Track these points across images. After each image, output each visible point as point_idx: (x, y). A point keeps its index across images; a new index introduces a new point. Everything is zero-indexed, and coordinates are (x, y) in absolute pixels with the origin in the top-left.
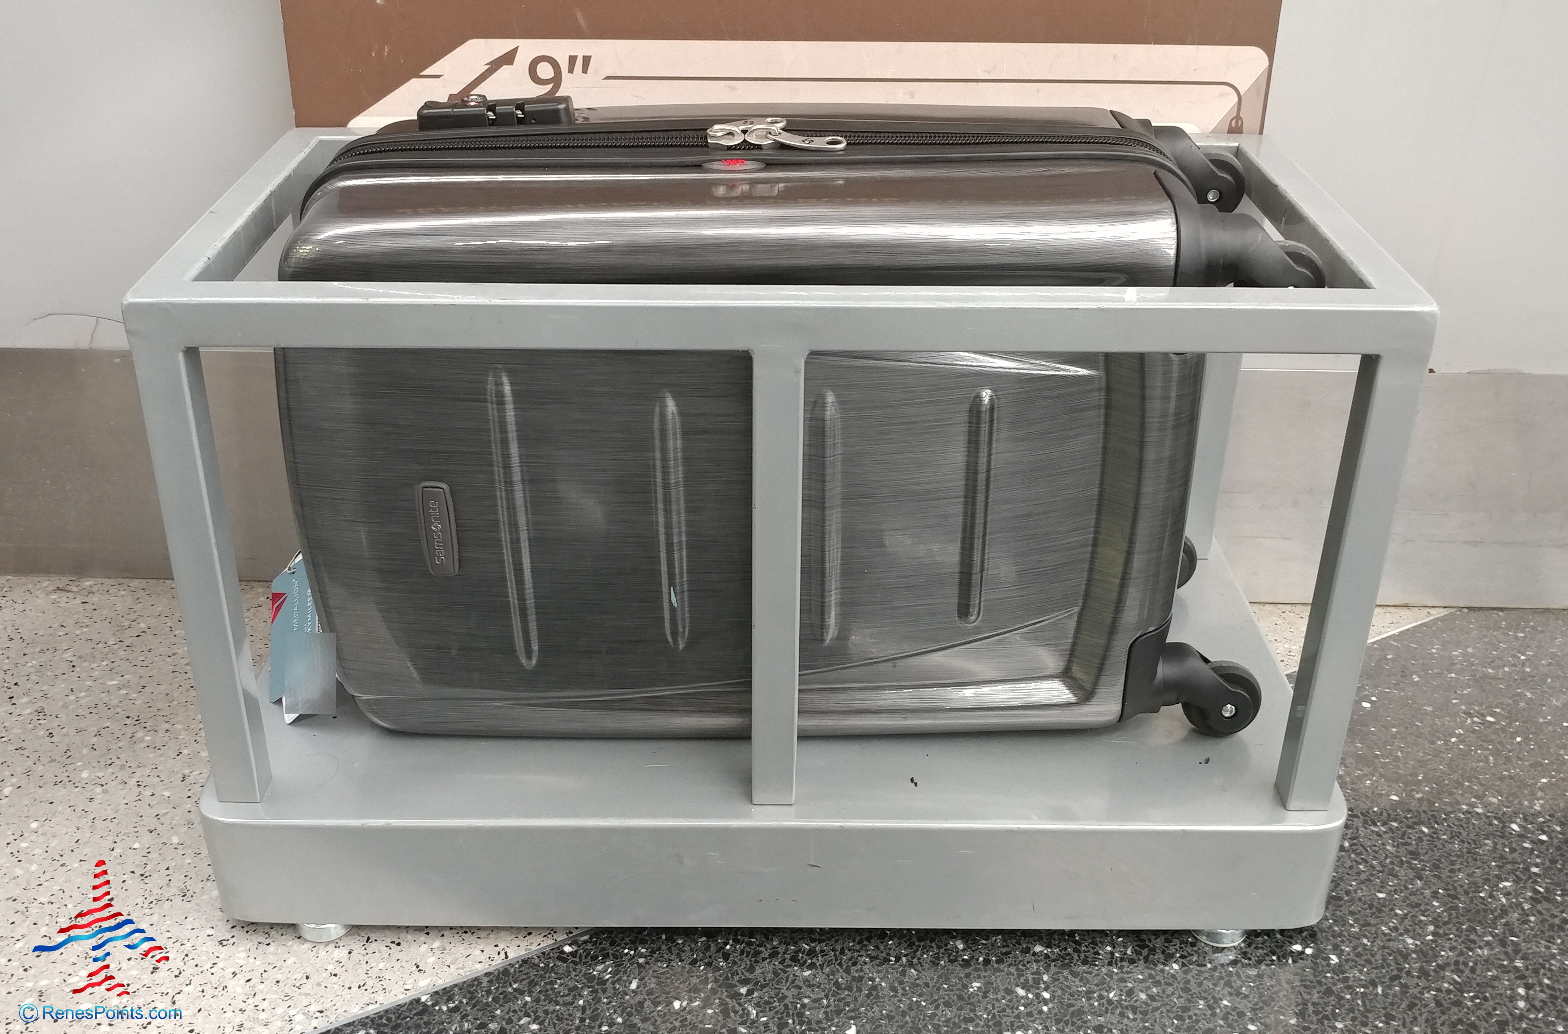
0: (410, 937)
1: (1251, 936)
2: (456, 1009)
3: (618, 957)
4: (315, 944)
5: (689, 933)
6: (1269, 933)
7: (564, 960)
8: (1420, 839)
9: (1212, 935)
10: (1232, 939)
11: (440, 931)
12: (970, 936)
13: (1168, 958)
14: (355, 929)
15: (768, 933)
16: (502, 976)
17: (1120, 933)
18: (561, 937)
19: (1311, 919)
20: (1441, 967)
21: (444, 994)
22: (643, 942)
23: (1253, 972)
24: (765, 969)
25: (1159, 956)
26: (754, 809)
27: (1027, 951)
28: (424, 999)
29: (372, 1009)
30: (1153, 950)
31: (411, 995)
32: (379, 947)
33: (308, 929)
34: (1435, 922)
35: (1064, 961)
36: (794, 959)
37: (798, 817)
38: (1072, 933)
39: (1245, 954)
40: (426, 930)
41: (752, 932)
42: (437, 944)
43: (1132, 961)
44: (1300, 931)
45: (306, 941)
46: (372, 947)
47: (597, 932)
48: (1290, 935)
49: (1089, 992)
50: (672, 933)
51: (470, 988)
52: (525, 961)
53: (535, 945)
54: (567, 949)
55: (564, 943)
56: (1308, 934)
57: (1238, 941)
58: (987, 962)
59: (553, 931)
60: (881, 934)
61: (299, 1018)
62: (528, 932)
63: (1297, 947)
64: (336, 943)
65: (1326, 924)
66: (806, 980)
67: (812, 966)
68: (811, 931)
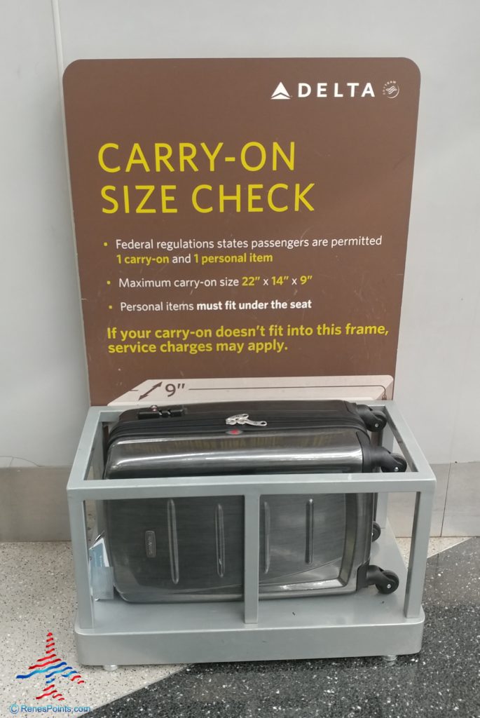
0: (138, 668)
1: (399, 657)
2: (156, 691)
3: (204, 672)
4: (109, 672)
5: (226, 664)
6: (405, 656)
7: (187, 673)
8: (454, 623)
9: (387, 657)
10: (393, 658)
11: (148, 666)
12: (312, 661)
13: (374, 665)
14: (120, 667)
15: (250, 663)
16: (169, 679)
17: (358, 658)
18: (185, 666)
19: (417, 651)
20: (457, 665)
21: (152, 686)
22: (211, 667)
23: (399, 668)
24: (250, 674)
25: (371, 664)
26: (246, 625)
27: (330, 665)
28: (146, 688)
29: (131, 692)
30: (369, 663)
31: (142, 687)
32: (129, 672)
33: (106, 667)
34: (457, 650)
35: (342, 667)
36: (259, 671)
37: (259, 627)
38: (344, 658)
39: (397, 663)
40: (143, 666)
41: (245, 662)
42: (147, 670)
43: (362, 666)
44: (414, 654)
45: (106, 671)
46: (127, 672)
47: (196, 665)
48: (411, 656)
49: (350, 677)
50: (220, 664)
51: (160, 683)
52: (175, 675)
53: (178, 669)
54: (188, 670)
55: (186, 668)
56: (417, 656)
57: (395, 659)
58: (318, 669)
59: (182, 664)
60: (285, 662)
61: (109, 695)
62: (175, 665)
63: (413, 660)
64: (115, 671)
65: (422, 652)
66: (263, 677)
67: (264, 672)
68: (263, 661)
